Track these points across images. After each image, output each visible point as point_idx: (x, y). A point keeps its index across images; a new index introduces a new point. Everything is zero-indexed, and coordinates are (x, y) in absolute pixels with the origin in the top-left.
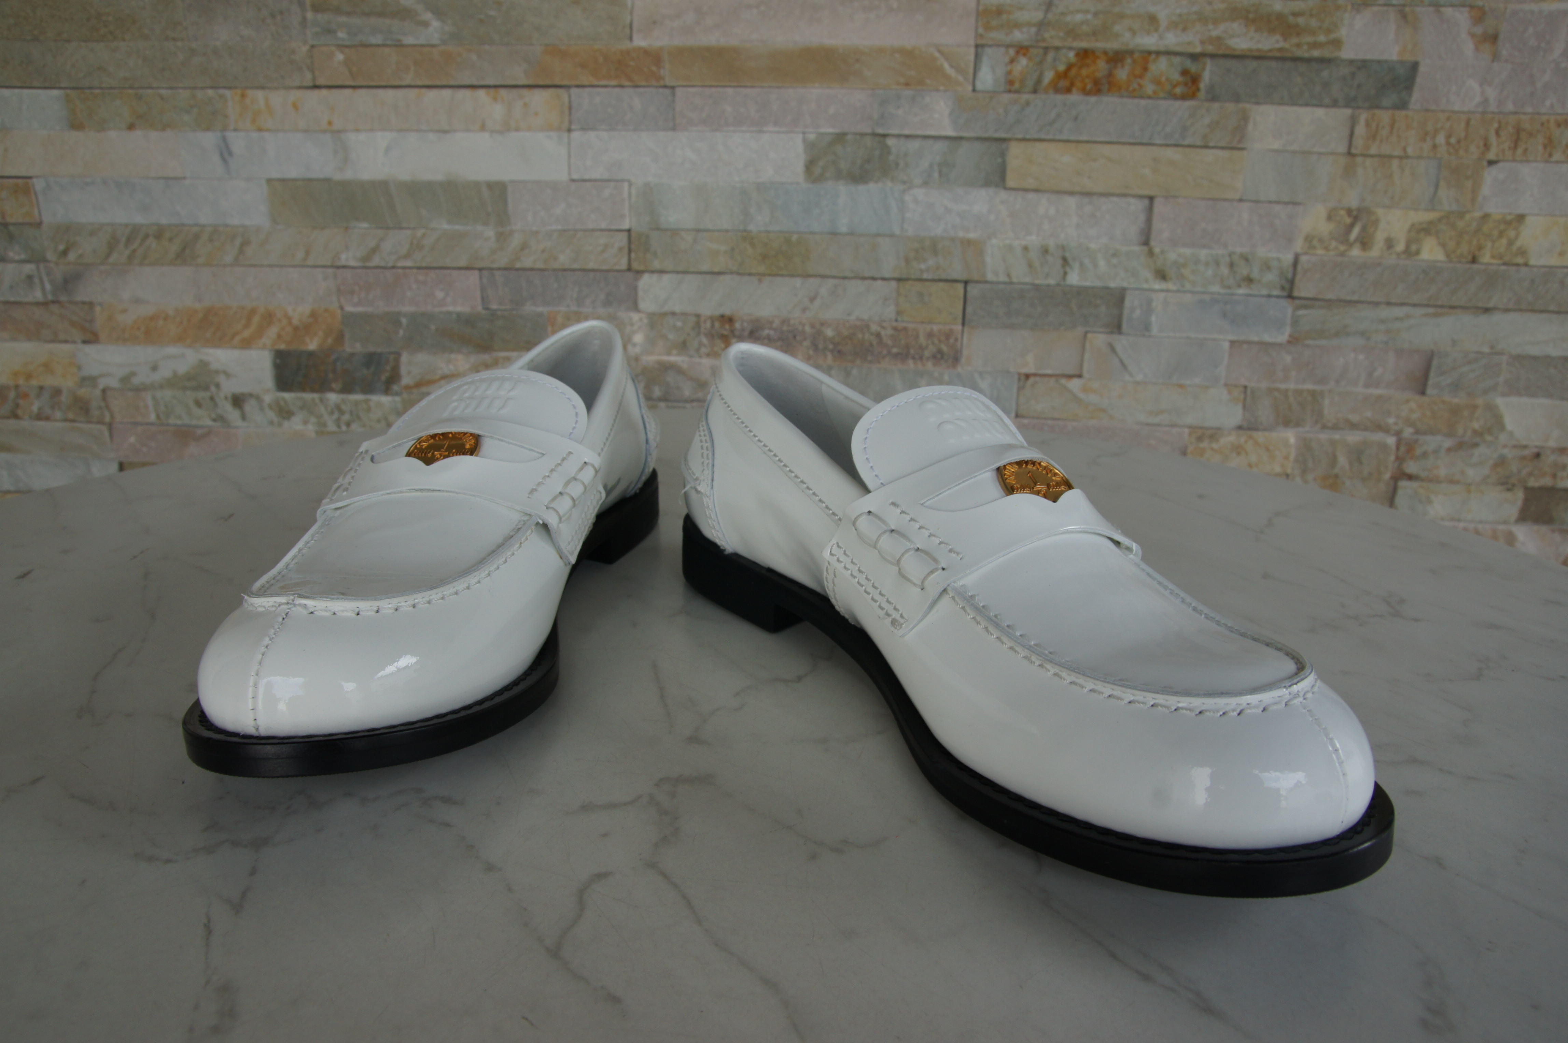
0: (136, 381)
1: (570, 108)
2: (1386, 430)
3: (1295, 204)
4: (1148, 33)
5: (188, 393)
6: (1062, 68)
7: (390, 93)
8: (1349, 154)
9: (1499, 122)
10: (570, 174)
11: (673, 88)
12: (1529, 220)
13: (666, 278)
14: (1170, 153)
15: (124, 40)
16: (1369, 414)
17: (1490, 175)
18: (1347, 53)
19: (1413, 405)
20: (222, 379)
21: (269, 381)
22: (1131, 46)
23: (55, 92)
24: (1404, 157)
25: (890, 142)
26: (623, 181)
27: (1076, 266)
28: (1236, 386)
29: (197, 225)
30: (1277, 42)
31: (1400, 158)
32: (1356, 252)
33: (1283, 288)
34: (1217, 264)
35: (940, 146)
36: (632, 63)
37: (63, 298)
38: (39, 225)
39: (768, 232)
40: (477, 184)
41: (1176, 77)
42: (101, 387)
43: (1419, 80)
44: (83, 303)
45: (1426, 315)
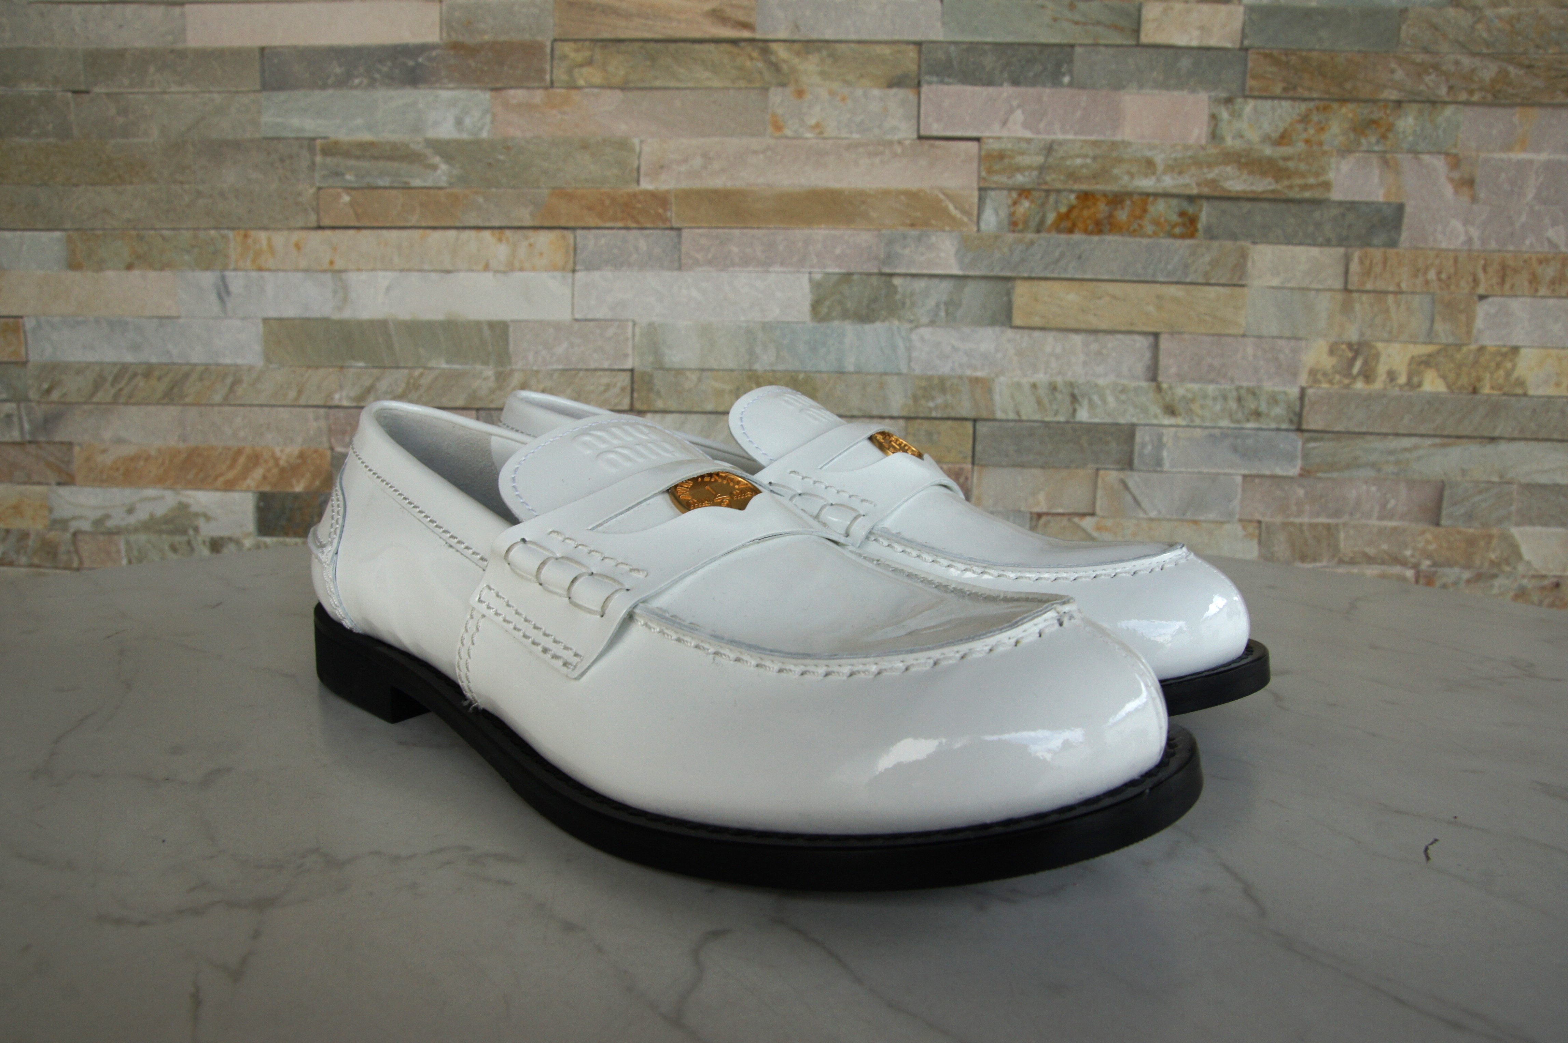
0: (110, 524)
1: (575, 249)
2: (1404, 563)
3: (1298, 339)
4: (1146, 176)
5: (164, 536)
6: (1063, 209)
7: (395, 233)
8: (1346, 290)
9: (1485, 259)
10: (573, 313)
11: (679, 229)
12: (1523, 351)
13: (669, 418)
14: (1173, 290)
15: (131, 183)
16: (1385, 547)
17: (1482, 310)
18: (1336, 195)
19: (1429, 536)
20: (201, 522)
21: (251, 526)
22: (1130, 188)
23: (57, 234)
24: (1399, 292)
25: (897, 281)
26: (627, 320)
27: (1085, 402)
28: (1250, 521)
29: (188, 364)
30: (1270, 184)
31: (1395, 293)
32: (1359, 385)
33: (1291, 421)
34: (1225, 398)
35: (945, 285)
36: (639, 206)
37: (41, 439)
38: (24, 364)
39: (774, 371)
40: (478, 324)
41: (1174, 218)
42: (72, 530)
43: (1406, 220)
44: (62, 443)
45: (1435, 445)
